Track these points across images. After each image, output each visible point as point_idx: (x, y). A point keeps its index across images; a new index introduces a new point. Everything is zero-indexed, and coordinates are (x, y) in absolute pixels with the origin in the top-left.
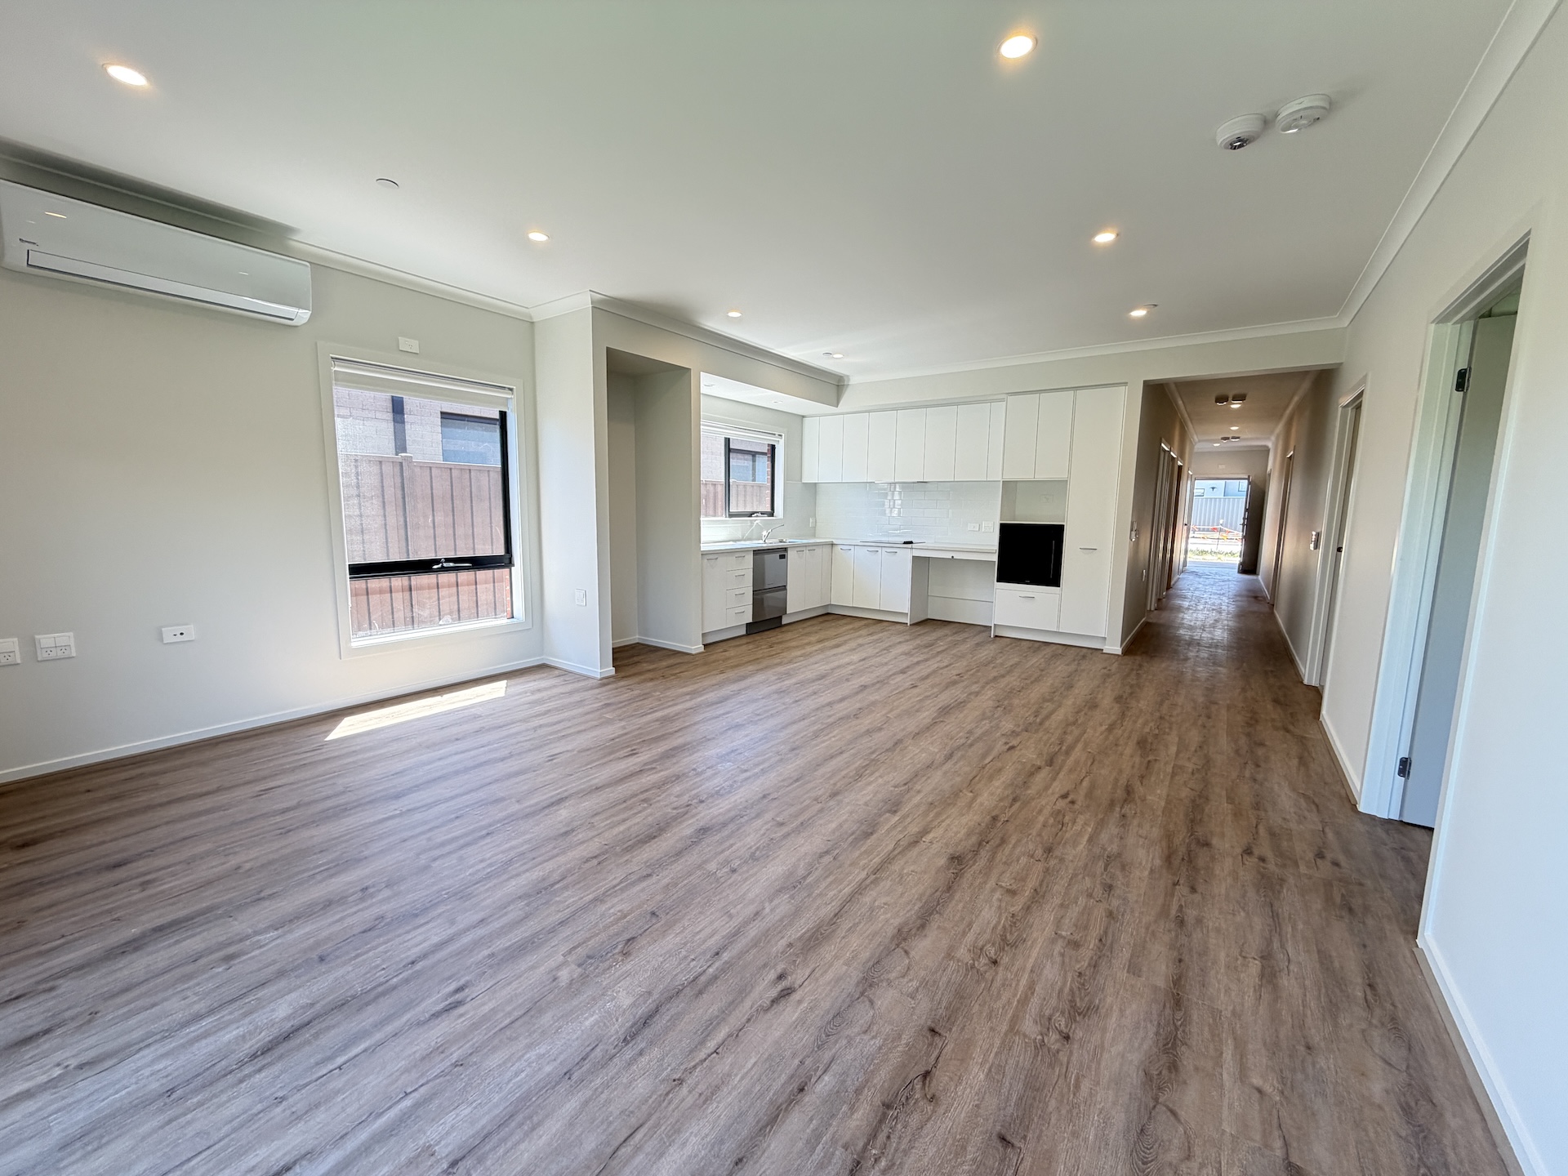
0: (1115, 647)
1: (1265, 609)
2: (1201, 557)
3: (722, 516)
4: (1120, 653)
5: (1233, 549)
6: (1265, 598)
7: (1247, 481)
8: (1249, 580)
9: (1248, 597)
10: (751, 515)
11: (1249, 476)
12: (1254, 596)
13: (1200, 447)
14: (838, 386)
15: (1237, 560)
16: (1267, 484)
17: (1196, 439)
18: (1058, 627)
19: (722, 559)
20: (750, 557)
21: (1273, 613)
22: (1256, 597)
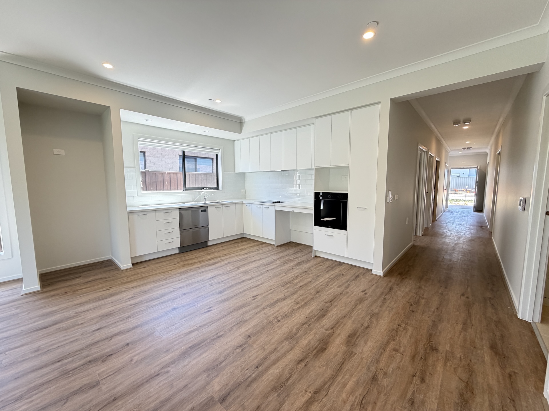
0: (378, 270)
1: (487, 235)
2: (457, 203)
3: (181, 190)
4: (382, 275)
5: (471, 199)
6: (487, 227)
7: (476, 169)
8: (479, 215)
9: (477, 226)
10: (201, 189)
11: (477, 166)
12: (481, 226)
13: (451, 154)
14: (241, 123)
15: (473, 204)
16: (487, 171)
17: (450, 150)
18: (347, 254)
19: (149, 214)
20: (177, 212)
21: (491, 238)
22: (481, 227)
